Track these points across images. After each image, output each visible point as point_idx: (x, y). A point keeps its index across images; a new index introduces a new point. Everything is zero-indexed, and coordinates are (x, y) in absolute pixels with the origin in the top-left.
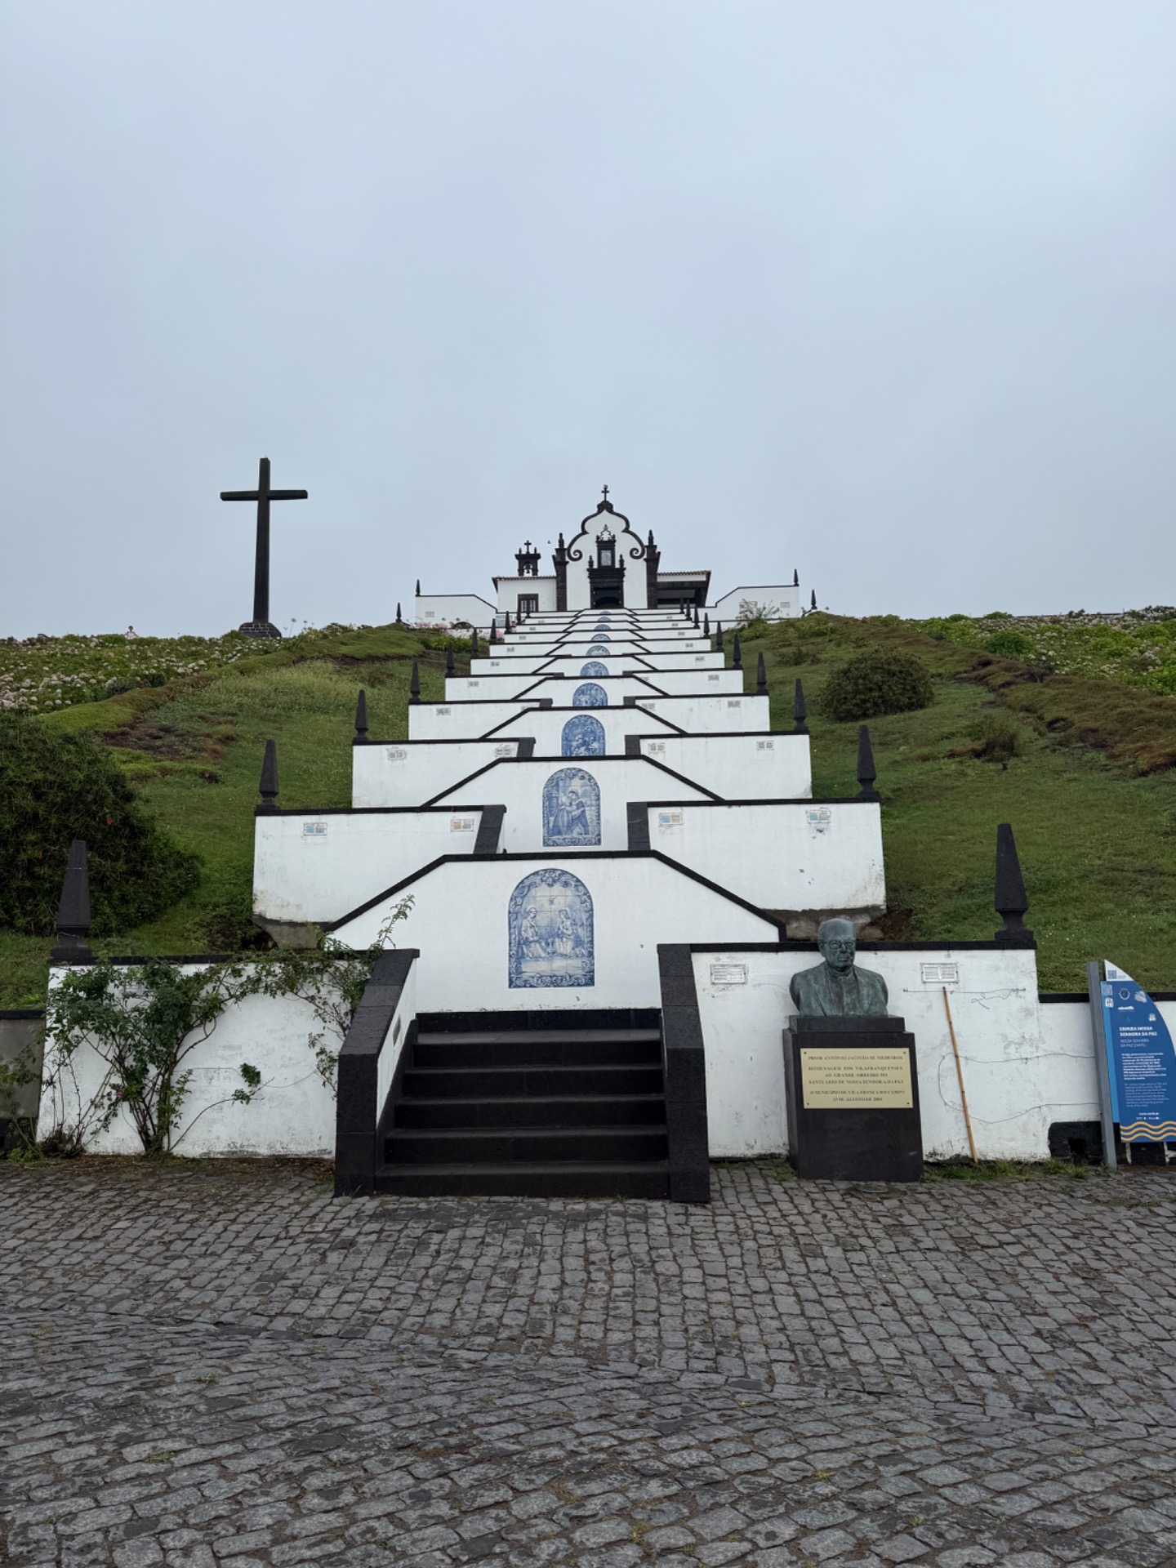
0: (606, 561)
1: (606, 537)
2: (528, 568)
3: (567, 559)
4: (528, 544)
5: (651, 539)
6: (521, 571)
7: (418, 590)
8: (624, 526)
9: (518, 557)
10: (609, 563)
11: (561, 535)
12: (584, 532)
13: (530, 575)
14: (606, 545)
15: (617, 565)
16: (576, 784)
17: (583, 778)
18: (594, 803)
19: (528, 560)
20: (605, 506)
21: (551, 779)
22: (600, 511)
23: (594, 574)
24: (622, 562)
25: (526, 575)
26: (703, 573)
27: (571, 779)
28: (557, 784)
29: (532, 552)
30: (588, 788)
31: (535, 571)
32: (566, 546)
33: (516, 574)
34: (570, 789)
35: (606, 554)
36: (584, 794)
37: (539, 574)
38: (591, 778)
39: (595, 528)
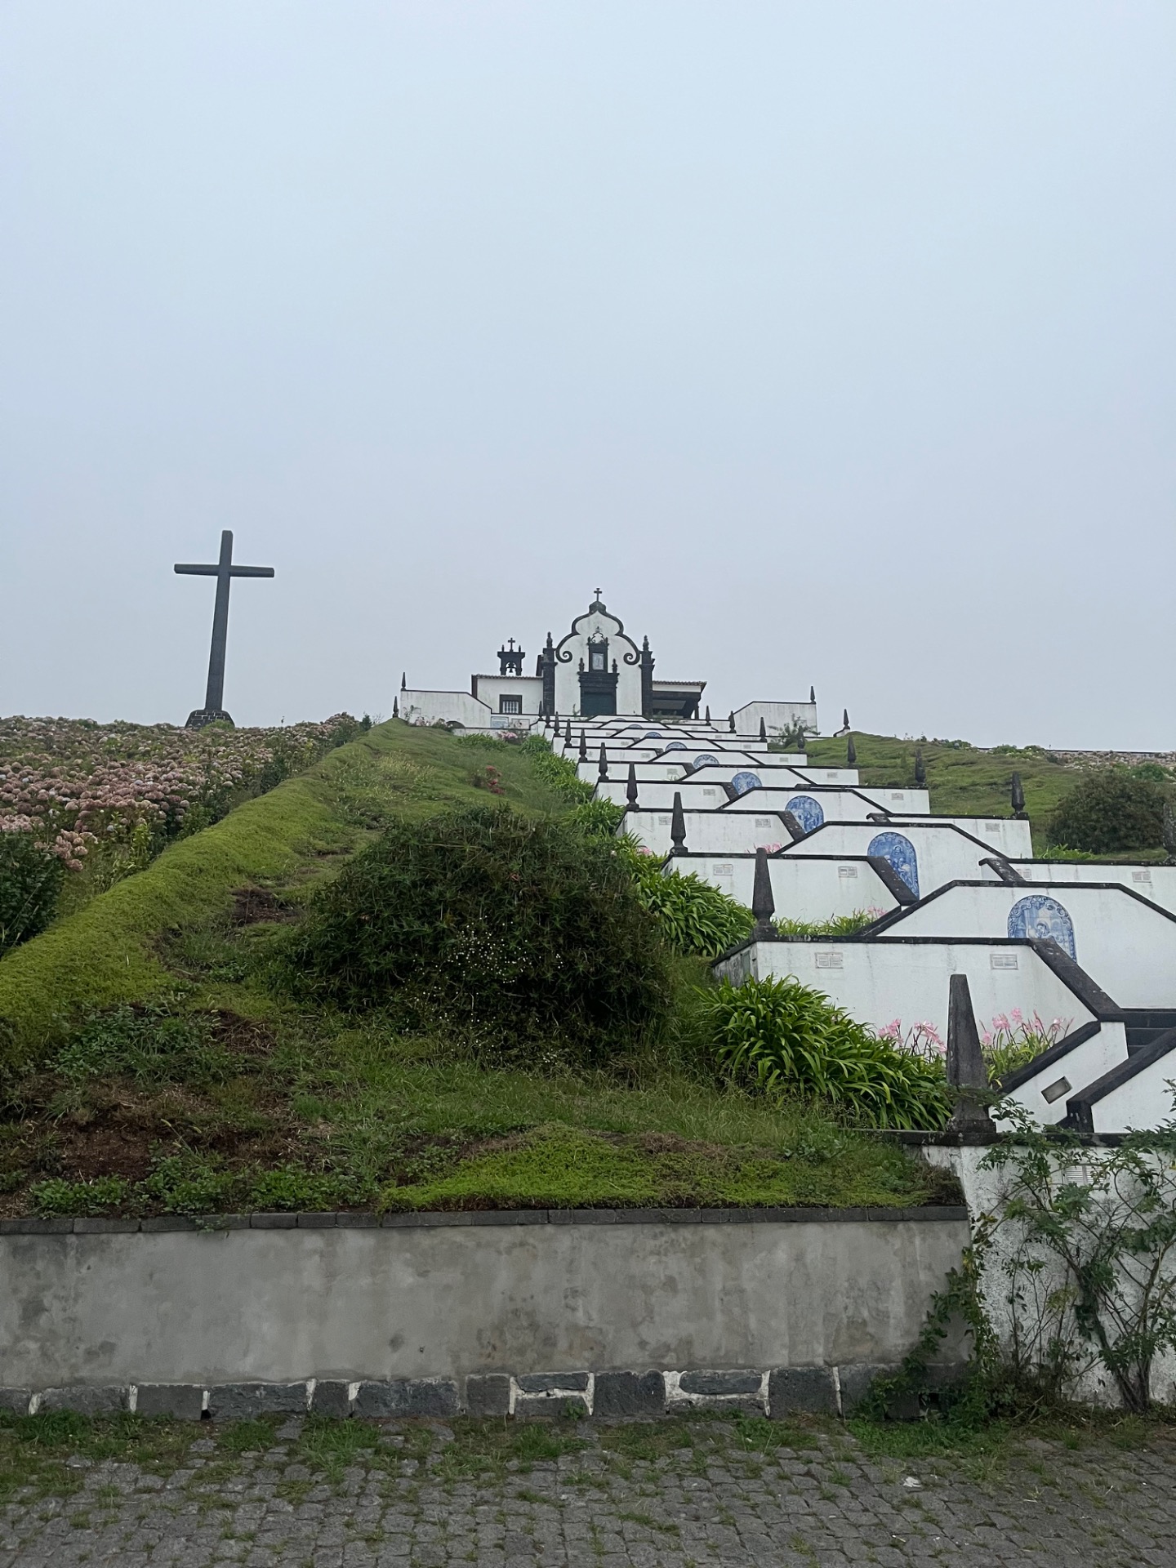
0: (598, 665)
1: (598, 639)
2: (511, 667)
3: (556, 660)
4: (512, 641)
5: (646, 645)
6: (503, 670)
7: (404, 684)
8: (617, 629)
9: (500, 654)
10: (601, 668)
11: (549, 634)
12: (574, 633)
13: (514, 674)
14: (598, 648)
15: (610, 670)
16: (1044, 915)
17: (1051, 908)
18: (1067, 938)
19: (511, 658)
20: (597, 608)
21: (1015, 908)
22: (591, 613)
23: (584, 678)
24: (615, 667)
25: (508, 674)
26: (698, 684)
27: (1038, 908)
28: (1022, 914)
29: (516, 650)
30: (1059, 920)
31: (519, 671)
32: (555, 646)
33: (499, 674)
34: (1038, 921)
35: (598, 658)
36: (1055, 929)
37: (523, 674)
38: (1061, 908)
39: (586, 630)
